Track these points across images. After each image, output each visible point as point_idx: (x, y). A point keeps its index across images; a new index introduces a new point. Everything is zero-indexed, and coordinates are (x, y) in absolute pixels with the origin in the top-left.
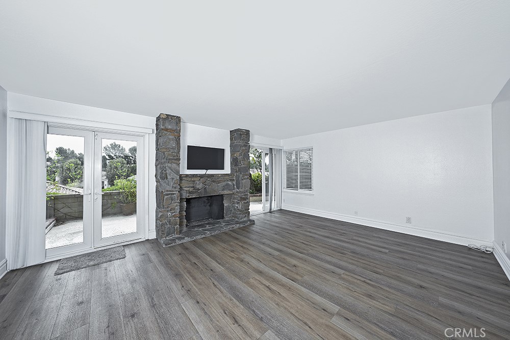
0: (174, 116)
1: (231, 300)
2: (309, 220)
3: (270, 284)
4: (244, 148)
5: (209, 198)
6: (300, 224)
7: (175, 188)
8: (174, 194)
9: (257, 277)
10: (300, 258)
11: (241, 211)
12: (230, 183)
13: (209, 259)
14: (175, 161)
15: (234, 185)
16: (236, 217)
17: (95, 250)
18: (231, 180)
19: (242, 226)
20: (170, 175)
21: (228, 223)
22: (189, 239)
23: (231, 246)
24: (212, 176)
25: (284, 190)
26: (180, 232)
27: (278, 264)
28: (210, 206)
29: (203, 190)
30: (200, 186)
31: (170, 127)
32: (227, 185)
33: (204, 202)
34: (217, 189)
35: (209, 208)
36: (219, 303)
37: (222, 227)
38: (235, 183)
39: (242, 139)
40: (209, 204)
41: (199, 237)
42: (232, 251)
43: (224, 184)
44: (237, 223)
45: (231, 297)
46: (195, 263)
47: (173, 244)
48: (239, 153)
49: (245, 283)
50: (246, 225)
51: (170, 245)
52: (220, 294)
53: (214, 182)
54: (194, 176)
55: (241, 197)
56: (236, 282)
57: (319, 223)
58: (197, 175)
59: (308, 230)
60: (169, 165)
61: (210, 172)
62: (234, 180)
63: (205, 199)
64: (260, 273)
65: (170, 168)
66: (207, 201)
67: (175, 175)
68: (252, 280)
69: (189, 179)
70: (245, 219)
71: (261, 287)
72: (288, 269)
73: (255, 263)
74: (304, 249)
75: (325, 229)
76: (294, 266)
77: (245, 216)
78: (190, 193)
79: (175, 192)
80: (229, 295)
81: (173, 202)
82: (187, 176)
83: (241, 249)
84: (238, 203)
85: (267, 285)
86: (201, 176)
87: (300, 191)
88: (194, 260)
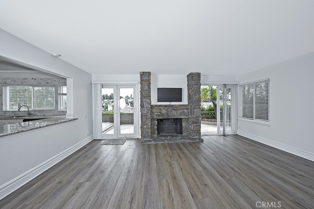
0: (147, 72)
1: (142, 187)
2: (259, 150)
3: (173, 190)
4: (195, 86)
5: (175, 120)
6: (245, 151)
7: (148, 112)
8: (148, 116)
9: (170, 181)
10: (217, 181)
11: (193, 131)
12: (185, 111)
13: (154, 157)
14: (148, 98)
15: (188, 112)
16: (190, 135)
17: (117, 138)
18: (186, 109)
19: (191, 141)
20: (145, 105)
21: (183, 138)
22: (154, 143)
23: (173, 153)
24: (173, 106)
25: (240, 118)
26: (152, 137)
27: (193, 178)
28: (176, 125)
29: (166, 115)
30: (164, 112)
31: (145, 79)
32: (183, 112)
33: (172, 122)
34: (176, 115)
35: (175, 126)
36: (135, 185)
37: (177, 139)
38: (189, 111)
39: (193, 80)
40: (175, 123)
41: (160, 142)
42: (171, 157)
43: (181, 111)
44: (189, 139)
45: (144, 185)
46: (145, 157)
47: (145, 143)
48: (191, 90)
49: (159, 181)
50: (196, 141)
51: (143, 144)
52: (140, 180)
53: (174, 110)
54: (160, 106)
55: (193, 121)
56: (155, 178)
57: (271, 155)
58: (162, 105)
59: (250, 158)
60: (145, 100)
61: (172, 103)
62: (188, 109)
63: (172, 120)
64: (174, 178)
65: (145, 101)
66: (173, 122)
67: (148, 105)
68: (164, 181)
69: (158, 108)
70: (196, 137)
71: (166, 188)
72: (197, 185)
73: (177, 169)
74: (228, 174)
75: (274, 163)
76: (205, 185)
77: (197, 135)
78: (158, 116)
79: (148, 115)
80: (143, 184)
81: (147, 120)
82: (156, 106)
83: (177, 157)
84: (191, 125)
85: (171, 189)
86: (165, 106)
87: (255, 120)
88: (147, 155)
